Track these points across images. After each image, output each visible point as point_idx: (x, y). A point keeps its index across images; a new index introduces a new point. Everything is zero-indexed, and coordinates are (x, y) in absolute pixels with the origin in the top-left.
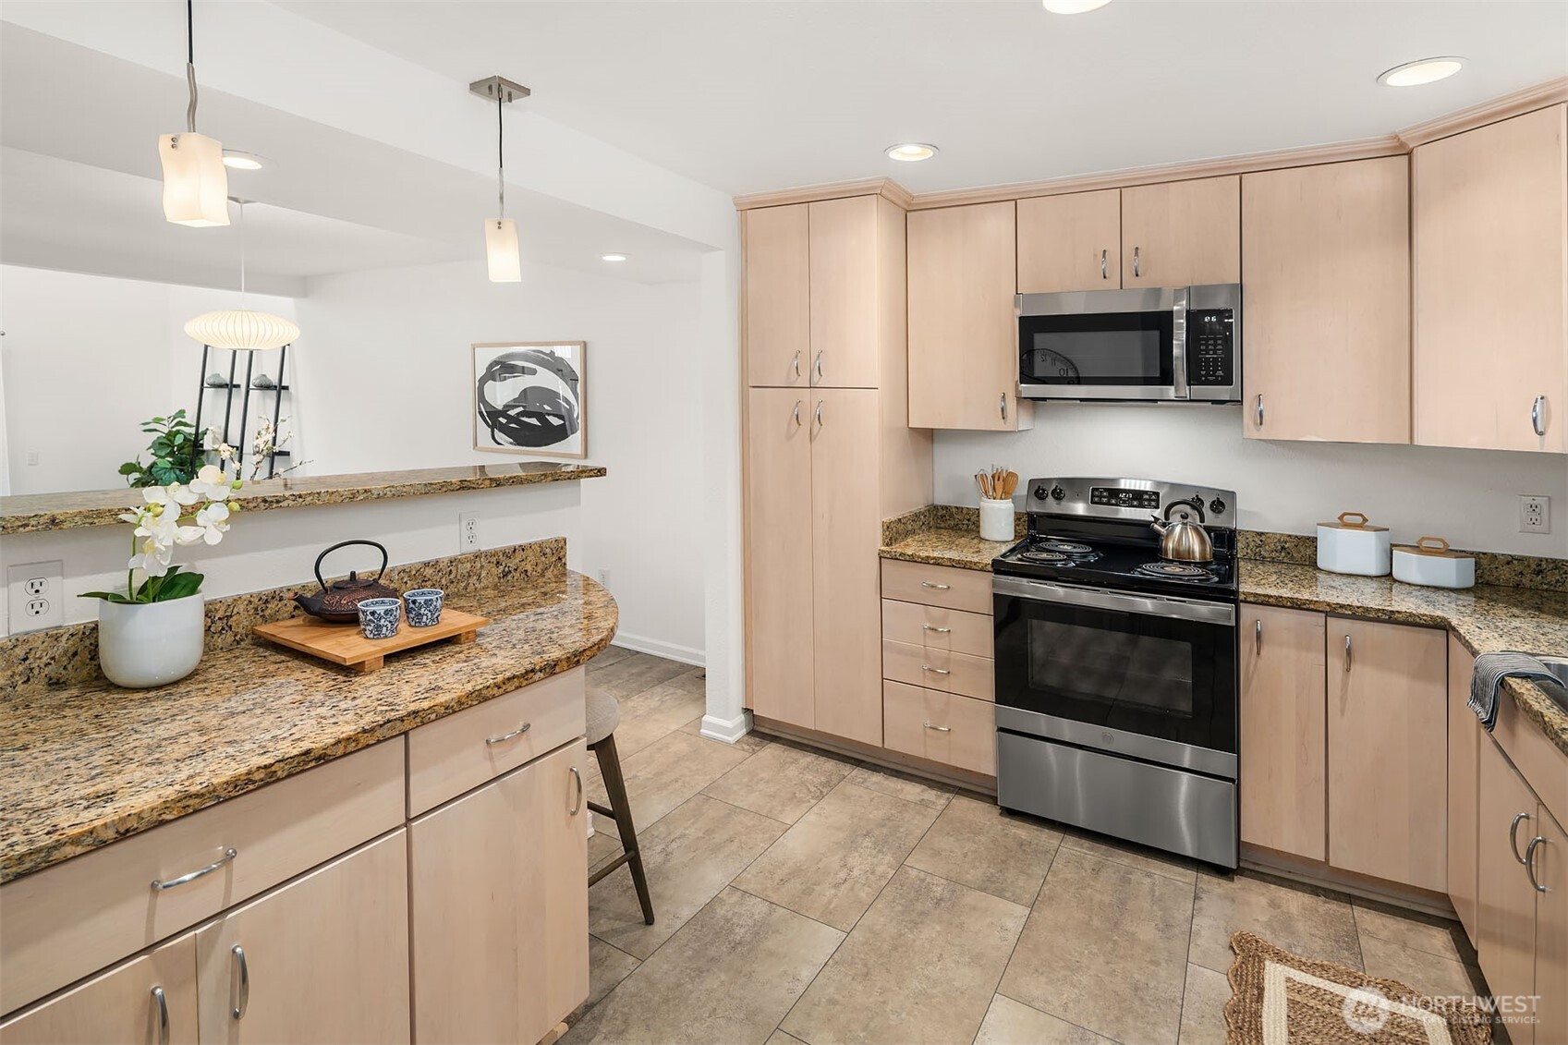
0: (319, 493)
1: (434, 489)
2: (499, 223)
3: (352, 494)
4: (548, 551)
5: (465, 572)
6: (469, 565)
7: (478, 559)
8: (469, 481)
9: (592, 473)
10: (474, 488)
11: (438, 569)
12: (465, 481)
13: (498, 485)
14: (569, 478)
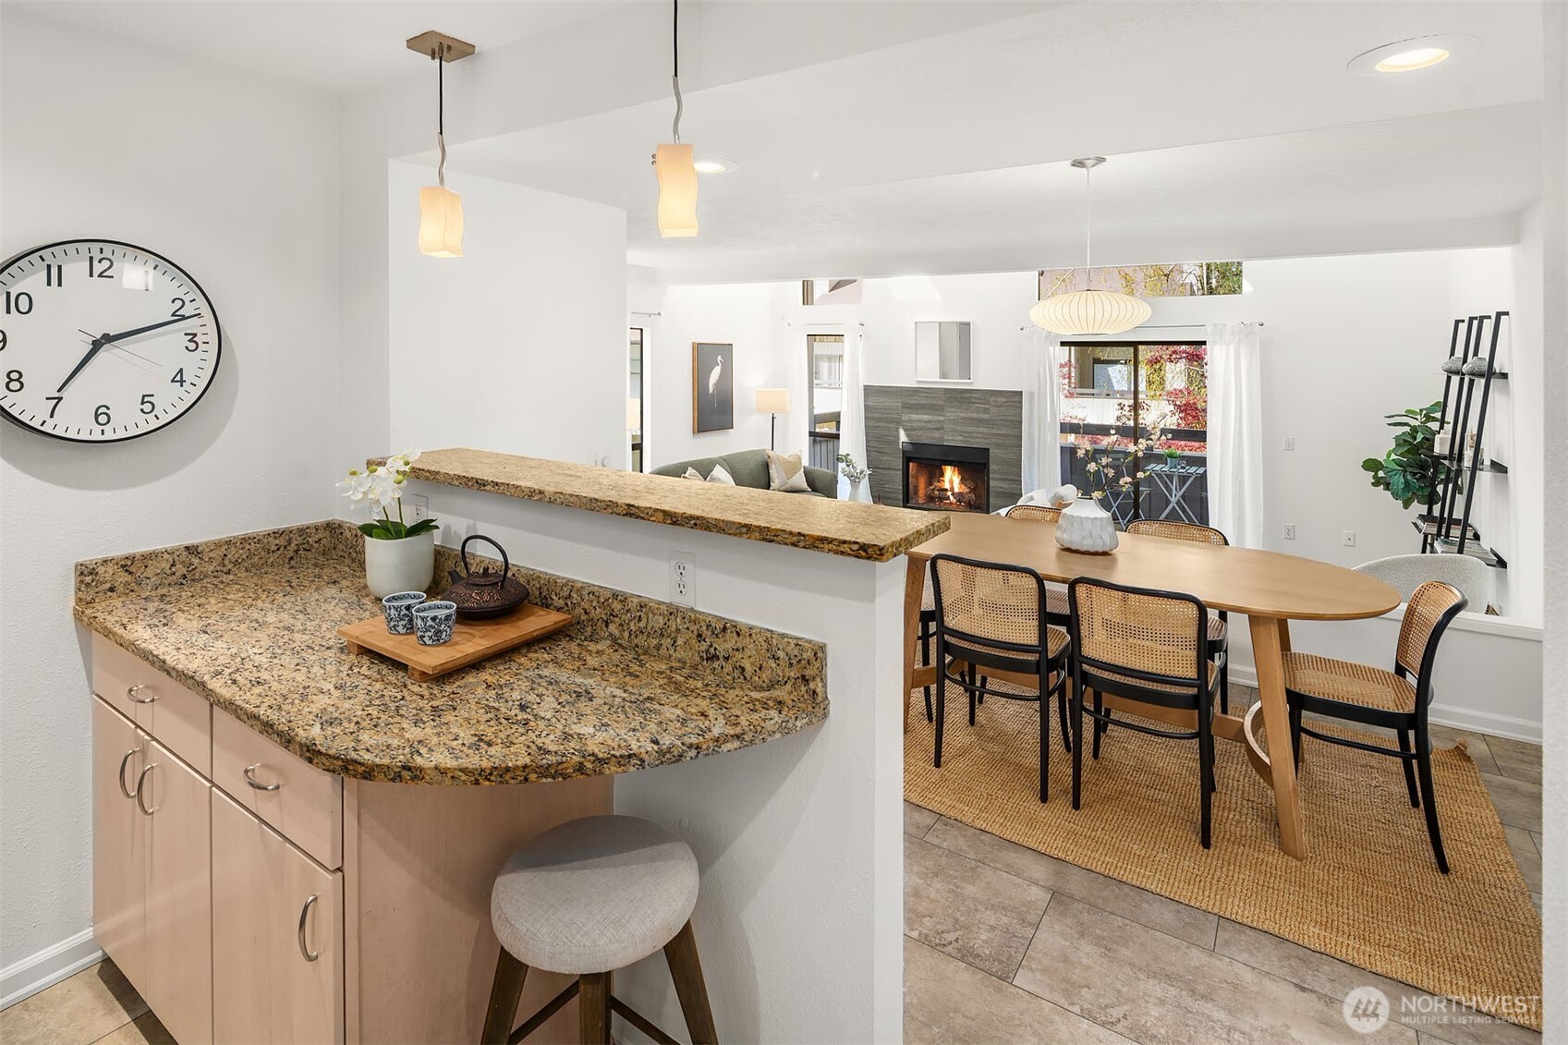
0: (508, 485)
1: (599, 507)
2: (653, 156)
3: (531, 492)
4: (781, 654)
5: (657, 626)
6: (661, 621)
7: (672, 617)
8: (638, 508)
9: (845, 548)
10: (643, 518)
11: (626, 608)
12: (633, 506)
13: (674, 523)
14: (793, 544)
